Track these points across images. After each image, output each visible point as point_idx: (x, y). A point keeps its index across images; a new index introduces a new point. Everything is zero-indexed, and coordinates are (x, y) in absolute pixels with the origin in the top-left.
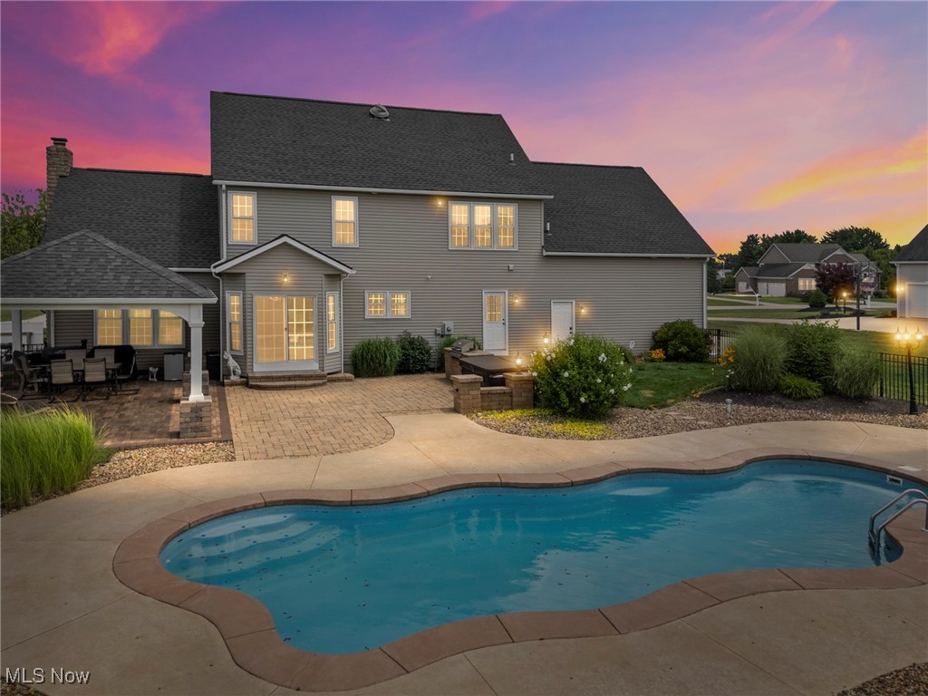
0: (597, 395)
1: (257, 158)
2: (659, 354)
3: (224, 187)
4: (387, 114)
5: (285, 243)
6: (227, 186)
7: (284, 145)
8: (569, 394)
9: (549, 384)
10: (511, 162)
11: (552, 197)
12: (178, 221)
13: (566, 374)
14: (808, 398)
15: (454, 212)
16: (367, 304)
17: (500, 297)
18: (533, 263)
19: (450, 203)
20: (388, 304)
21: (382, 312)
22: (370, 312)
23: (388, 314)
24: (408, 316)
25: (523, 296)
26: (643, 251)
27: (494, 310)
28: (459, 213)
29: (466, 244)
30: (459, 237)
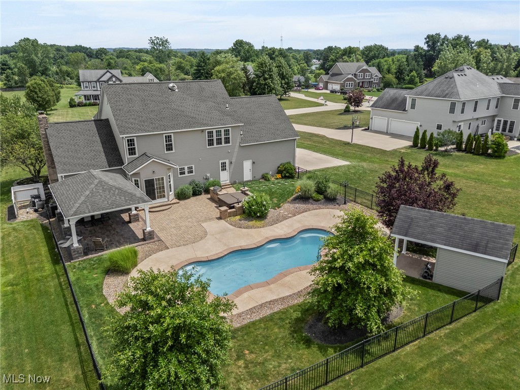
0: (262, 213)
1: (132, 121)
2: (279, 176)
4: (176, 87)
5: (153, 161)
6: (125, 137)
7: (141, 112)
8: (254, 213)
9: (248, 209)
11: (243, 124)
13: (253, 208)
14: (319, 200)
15: (208, 134)
16: (179, 171)
17: (225, 162)
18: (237, 149)
19: (207, 131)
20: (186, 170)
21: (184, 174)
22: (180, 174)
23: (187, 174)
24: (194, 174)
25: (233, 161)
26: (275, 139)
27: (224, 167)
28: (210, 134)
29: (213, 145)
30: (211, 143)
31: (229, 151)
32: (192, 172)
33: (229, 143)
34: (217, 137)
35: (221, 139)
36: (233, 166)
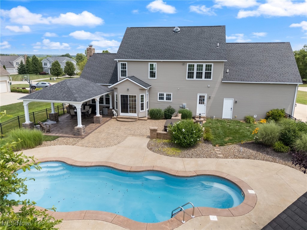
1: (130, 51)
2: (263, 121)
3: (117, 61)
4: (179, 29)
5: (127, 80)
6: (118, 61)
10: (218, 46)
11: (227, 61)
12: (114, 69)
15: (189, 67)
16: (158, 96)
17: (204, 96)
18: (218, 85)
19: (188, 64)
20: (165, 97)
21: (163, 99)
22: (159, 99)
23: (165, 100)
24: (171, 101)
25: (213, 96)
26: (266, 81)
27: (202, 100)
28: (191, 67)
29: (193, 78)
30: (191, 75)
31: (209, 86)
32: (169, 99)
33: (210, 78)
34: (206, 70)
35: (202, 73)
36: (211, 100)
